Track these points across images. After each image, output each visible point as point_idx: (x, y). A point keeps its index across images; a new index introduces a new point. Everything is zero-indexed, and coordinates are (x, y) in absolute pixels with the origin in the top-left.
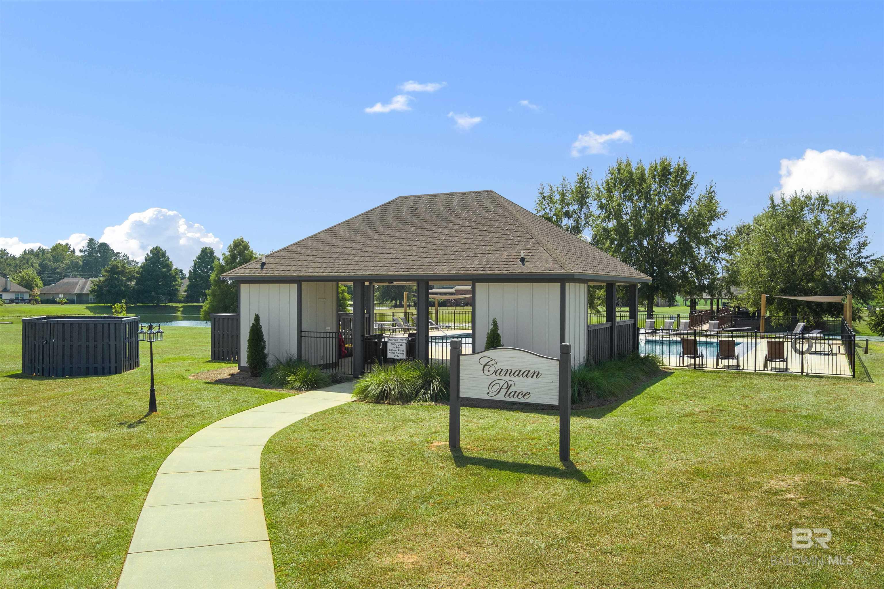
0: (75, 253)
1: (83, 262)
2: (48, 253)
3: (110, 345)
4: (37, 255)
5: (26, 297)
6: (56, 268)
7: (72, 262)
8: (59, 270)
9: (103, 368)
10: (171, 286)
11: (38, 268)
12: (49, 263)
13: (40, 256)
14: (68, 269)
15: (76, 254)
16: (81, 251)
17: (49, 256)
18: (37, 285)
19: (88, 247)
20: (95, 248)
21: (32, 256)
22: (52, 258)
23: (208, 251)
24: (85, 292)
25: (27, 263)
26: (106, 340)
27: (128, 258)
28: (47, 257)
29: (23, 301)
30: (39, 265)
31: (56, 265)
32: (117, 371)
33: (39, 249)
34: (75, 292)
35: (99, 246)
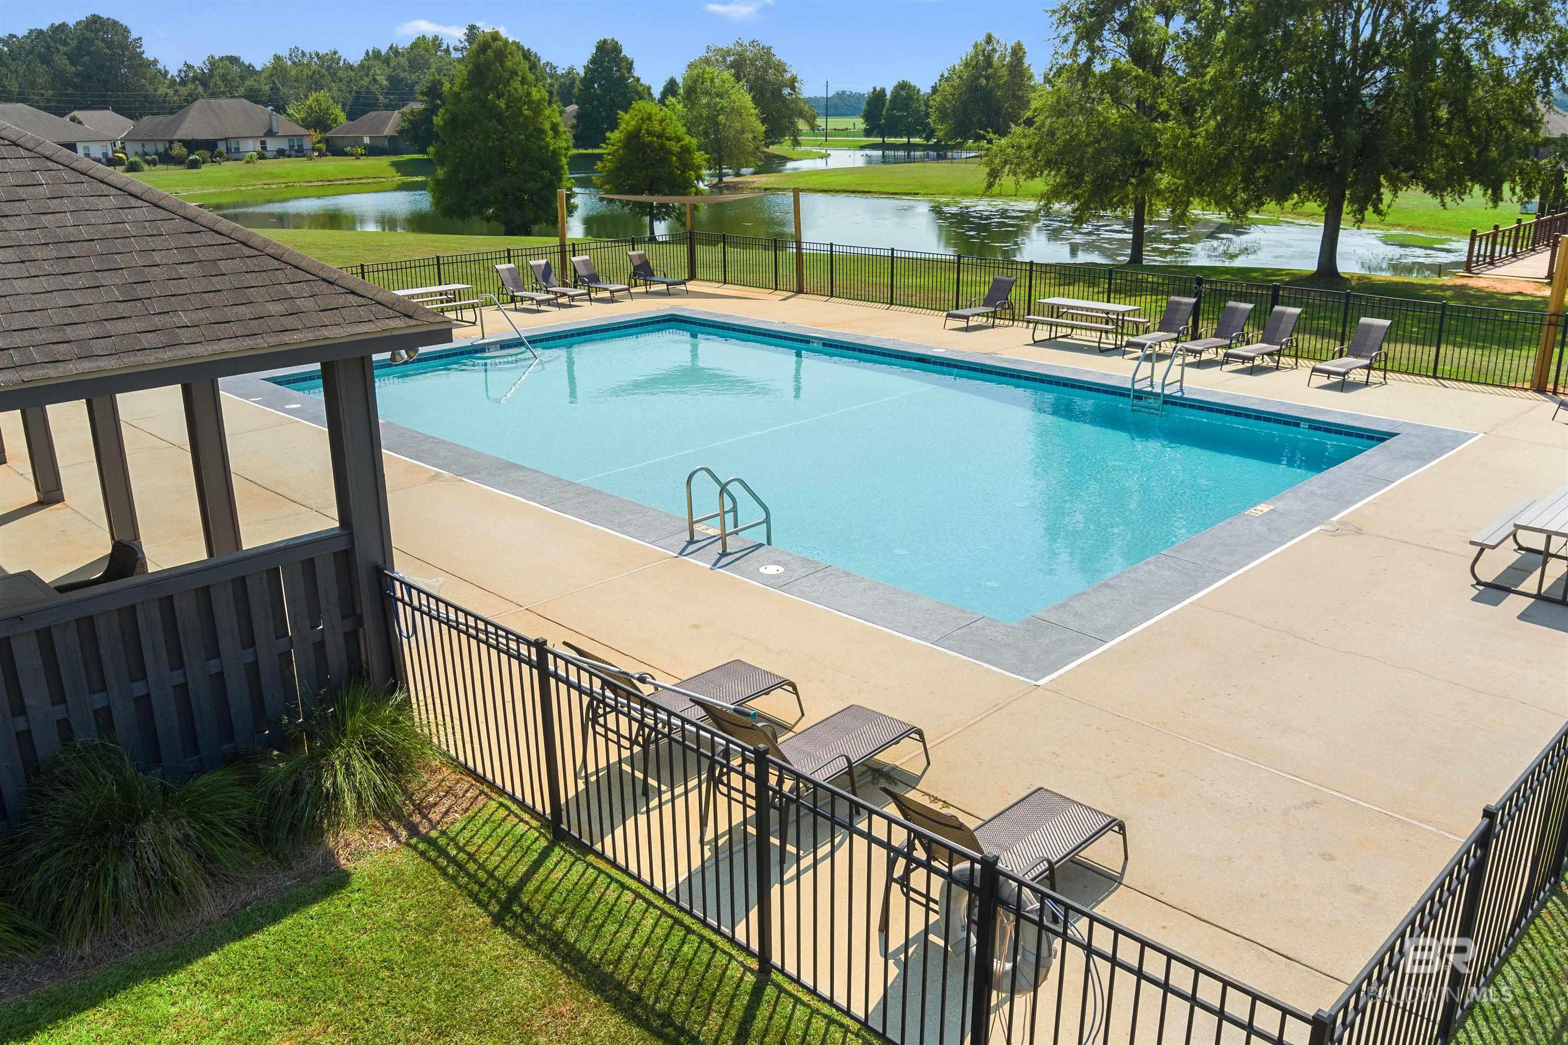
5: (307, 145)
12: (403, 75)
18: (335, 120)
22: (408, 64)
25: (369, 77)
29: (299, 153)
31: (413, 77)
33: (391, 47)
34: (385, 134)
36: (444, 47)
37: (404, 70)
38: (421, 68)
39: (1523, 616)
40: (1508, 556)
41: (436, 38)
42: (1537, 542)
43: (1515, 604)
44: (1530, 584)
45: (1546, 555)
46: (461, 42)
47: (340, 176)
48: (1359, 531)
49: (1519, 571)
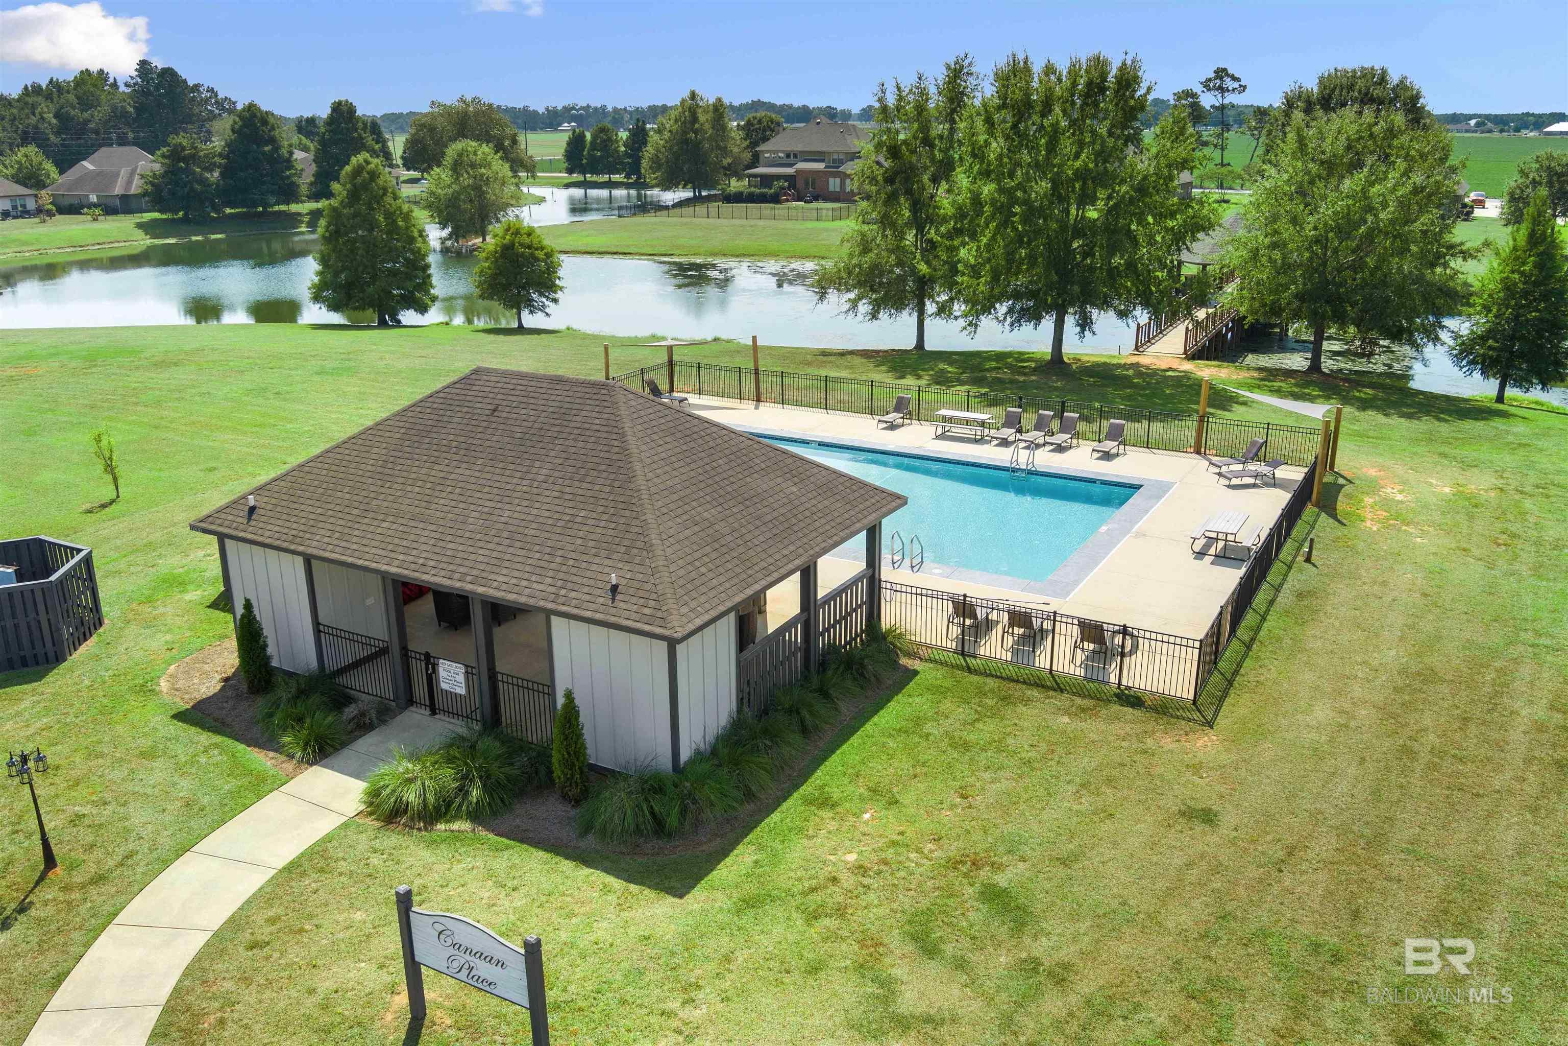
0: (118, 88)
1: (135, 108)
2: (68, 92)
3: (39, 622)
4: (49, 97)
5: (31, 205)
6: (87, 122)
7: (114, 109)
8: (92, 125)
9: (35, 656)
10: (283, 179)
11: (54, 121)
12: (73, 113)
13: (55, 96)
14: (109, 120)
15: (121, 90)
16: (127, 85)
17: (71, 97)
18: (48, 176)
19: (139, 76)
20: (152, 79)
21: (39, 99)
22: (76, 101)
23: (344, 108)
24: (133, 191)
25: (34, 114)
26: (32, 615)
27: (216, 96)
28: (67, 101)
29: (25, 213)
30: (56, 116)
31: (86, 115)
32: (59, 658)
33: (51, 81)
34: (116, 193)
35: (159, 76)
36: (111, 80)
37: (74, 108)
38: (92, 106)
39: (1212, 563)
40: (1203, 541)
41: (101, 72)
42: (1214, 535)
43: (1208, 559)
44: (1212, 551)
45: (1217, 539)
46: (132, 78)
47: (90, 241)
48: (1145, 535)
49: (1207, 546)
